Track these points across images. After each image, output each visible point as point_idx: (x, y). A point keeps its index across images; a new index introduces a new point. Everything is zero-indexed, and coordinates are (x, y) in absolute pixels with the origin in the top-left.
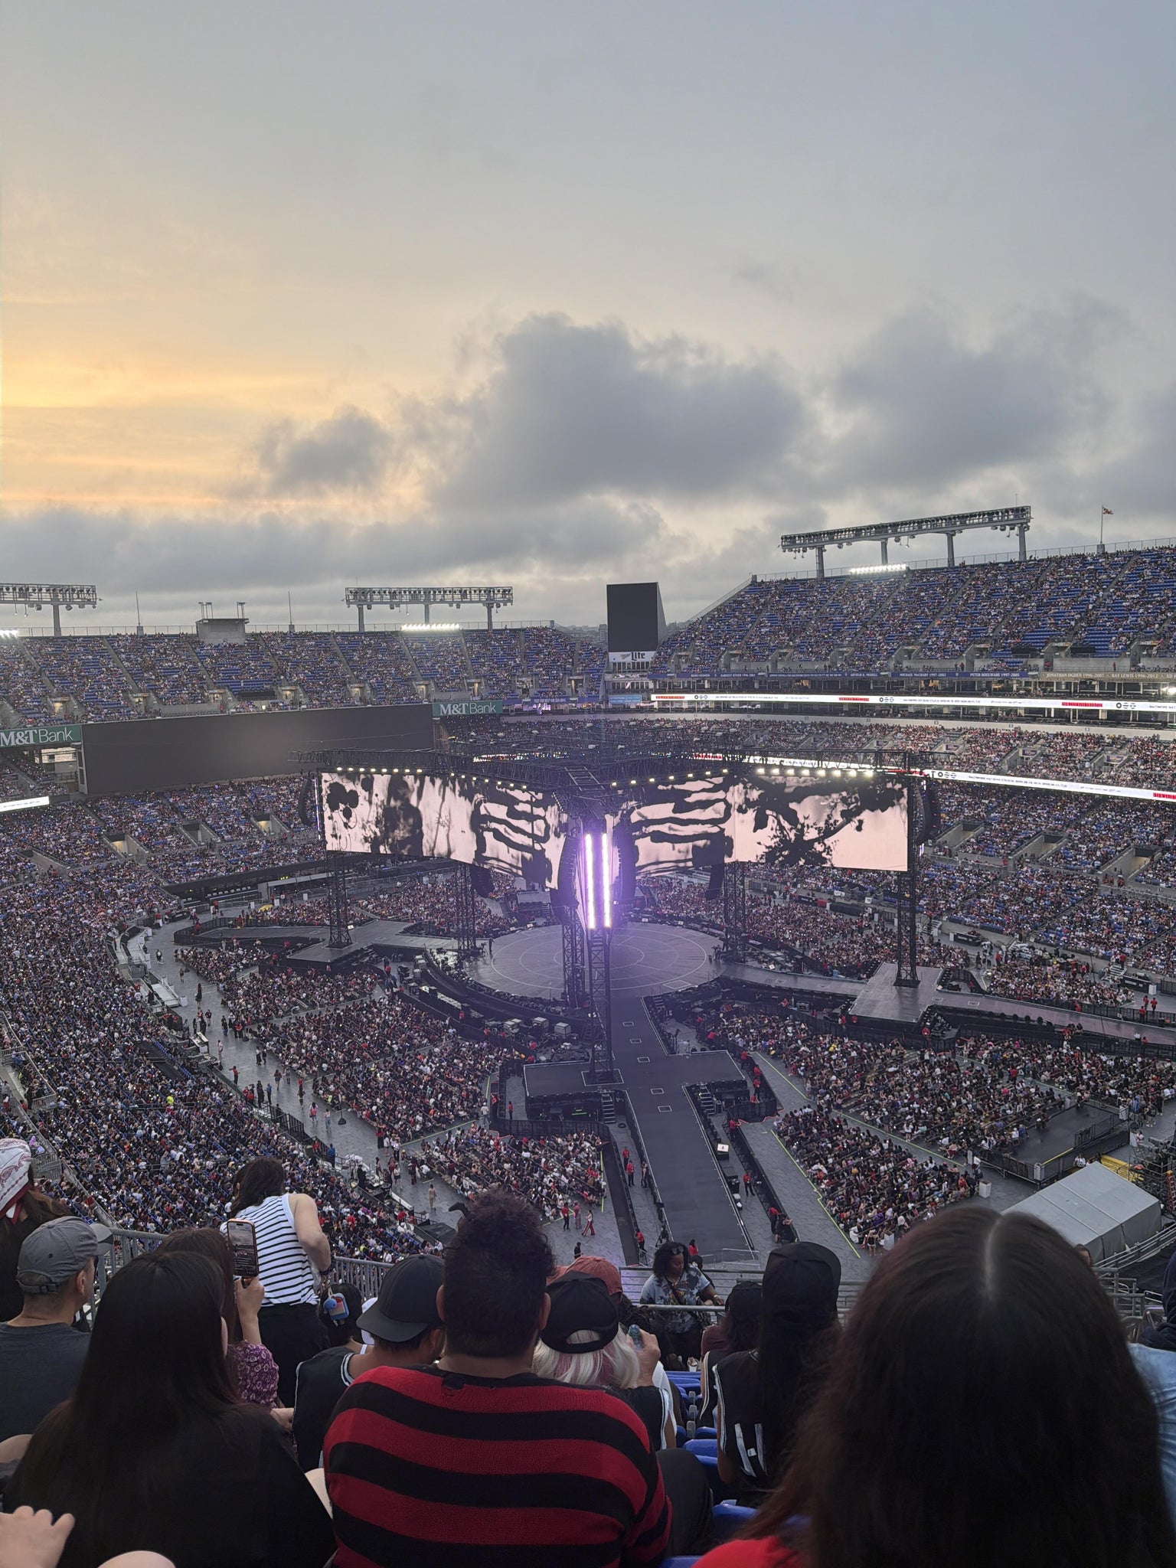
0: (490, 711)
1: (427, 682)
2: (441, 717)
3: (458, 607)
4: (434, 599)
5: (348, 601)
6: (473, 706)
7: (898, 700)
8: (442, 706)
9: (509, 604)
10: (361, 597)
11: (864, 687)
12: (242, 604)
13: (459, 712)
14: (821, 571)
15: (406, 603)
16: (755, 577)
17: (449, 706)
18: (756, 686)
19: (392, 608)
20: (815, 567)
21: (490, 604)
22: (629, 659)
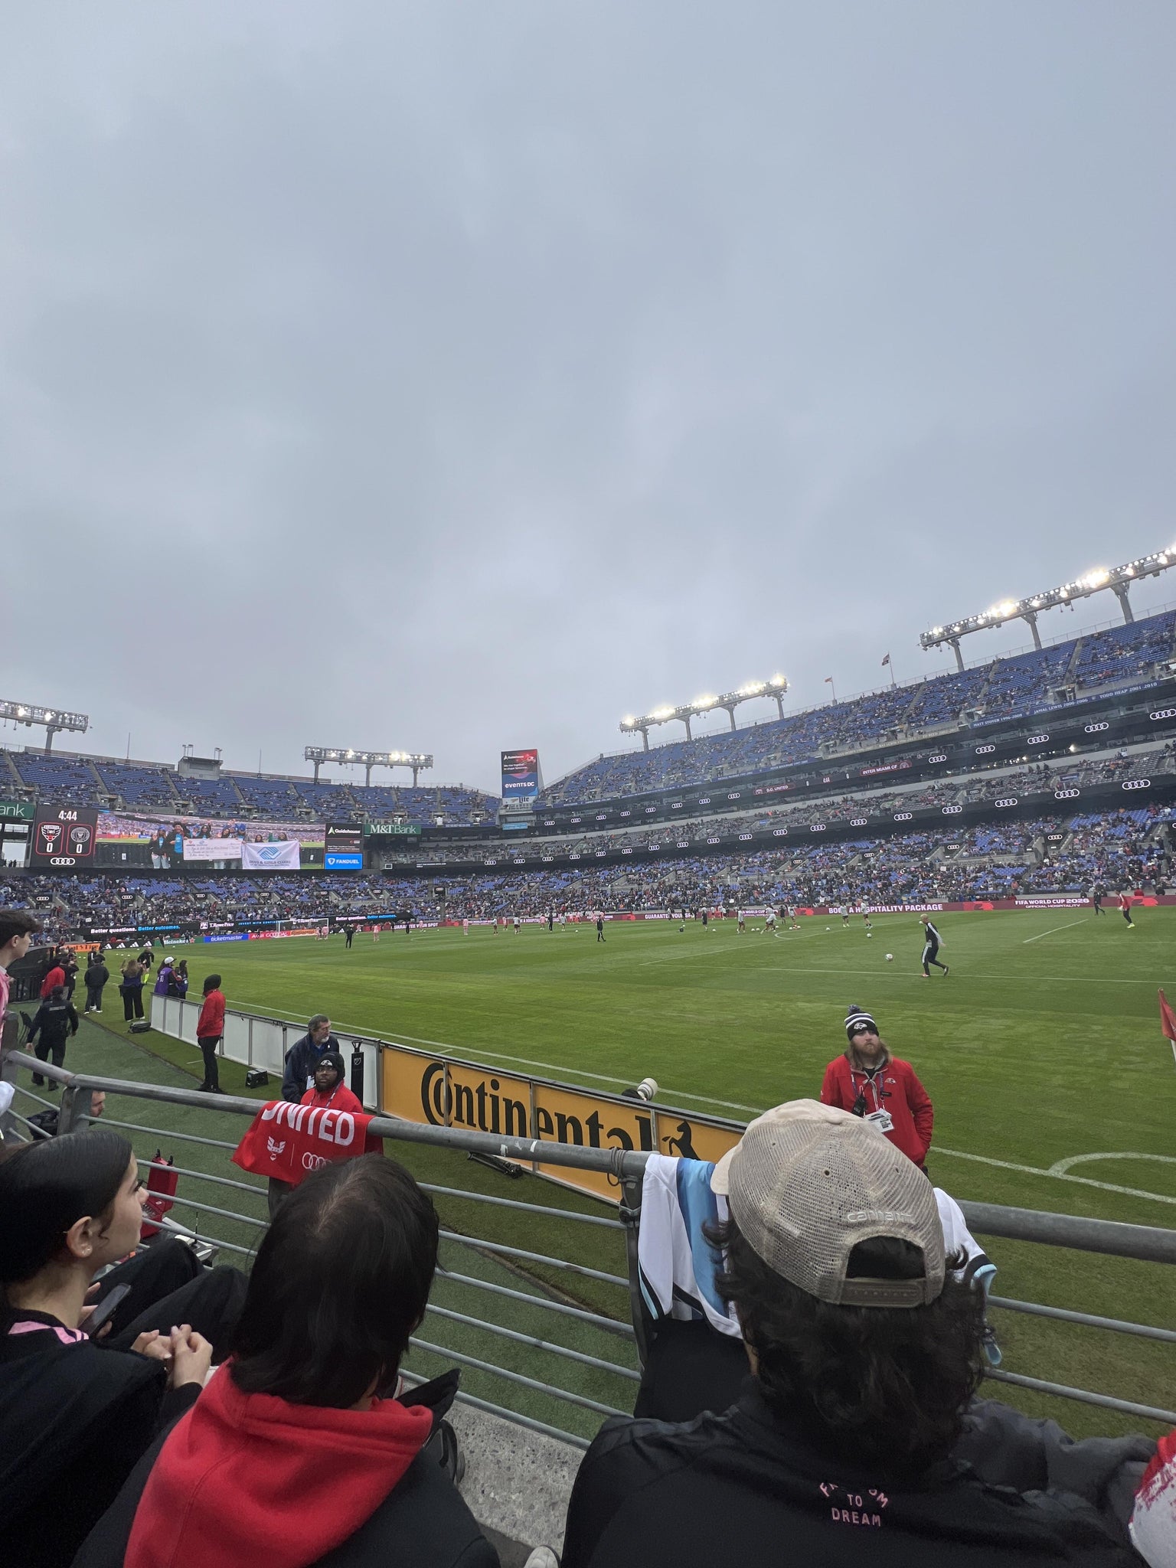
0: (411, 832)
2: (371, 834)
3: (391, 767)
4: (374, 760)
5: (306, 757)
6: (398, 827)
8: (373, 826)
9: (430, 768)
10: (318, 758)
12: (220, 751)
13: (386, 832)
14: (646, 746)
15: (352, 762)
16: (602, 755)
17: (378, 826)
19: (343, 765)
20: (642, 744)
21: (416, 767)
22: (517, 802)
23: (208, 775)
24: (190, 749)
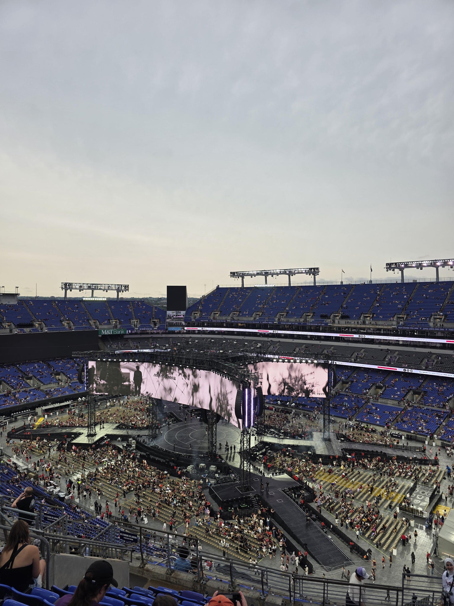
0: (122, 333)
1: (95, 321)
2: (102, 335)
3: (107, 292)
4: (95, 288)
5: (62, 288)
6: (115, 331)
7: (279, 332)
8: (103, 331)
9: (127, 291)
10: (67, 286)
11: (266, 327)
12: (17, 287)
13: (109, 333)
14: (243, 285)
15: (86, 289)
17: (105, 331)
18: (225, 325)
19: (80, 291)
20: (241, 284)
21: (118, 291)
22: (175, 314)
23: (13, 302)
24: (3, 288)
